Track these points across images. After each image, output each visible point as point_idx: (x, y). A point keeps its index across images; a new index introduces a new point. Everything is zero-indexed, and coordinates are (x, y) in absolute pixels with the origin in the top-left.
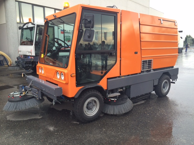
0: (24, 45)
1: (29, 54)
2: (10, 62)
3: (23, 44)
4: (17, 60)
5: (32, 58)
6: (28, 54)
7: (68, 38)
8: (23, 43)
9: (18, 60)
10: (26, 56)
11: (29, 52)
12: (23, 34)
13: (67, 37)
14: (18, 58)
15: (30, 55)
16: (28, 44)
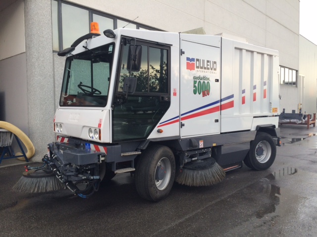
0: (73, 105)
1: (92, 135)
2: (31, 149)
3: (70, 102)
4: (48, 153)
5: (102, 149)
6: (85, 135)
7: (204, 82)
8: (68, 101)
9: (51, 153)
10: (77, 141)
11: (90, 131)
12: (69, 72)
13: (202, 81)
14: (51, 148)
15: (96, 138)
16: (87, 103)
